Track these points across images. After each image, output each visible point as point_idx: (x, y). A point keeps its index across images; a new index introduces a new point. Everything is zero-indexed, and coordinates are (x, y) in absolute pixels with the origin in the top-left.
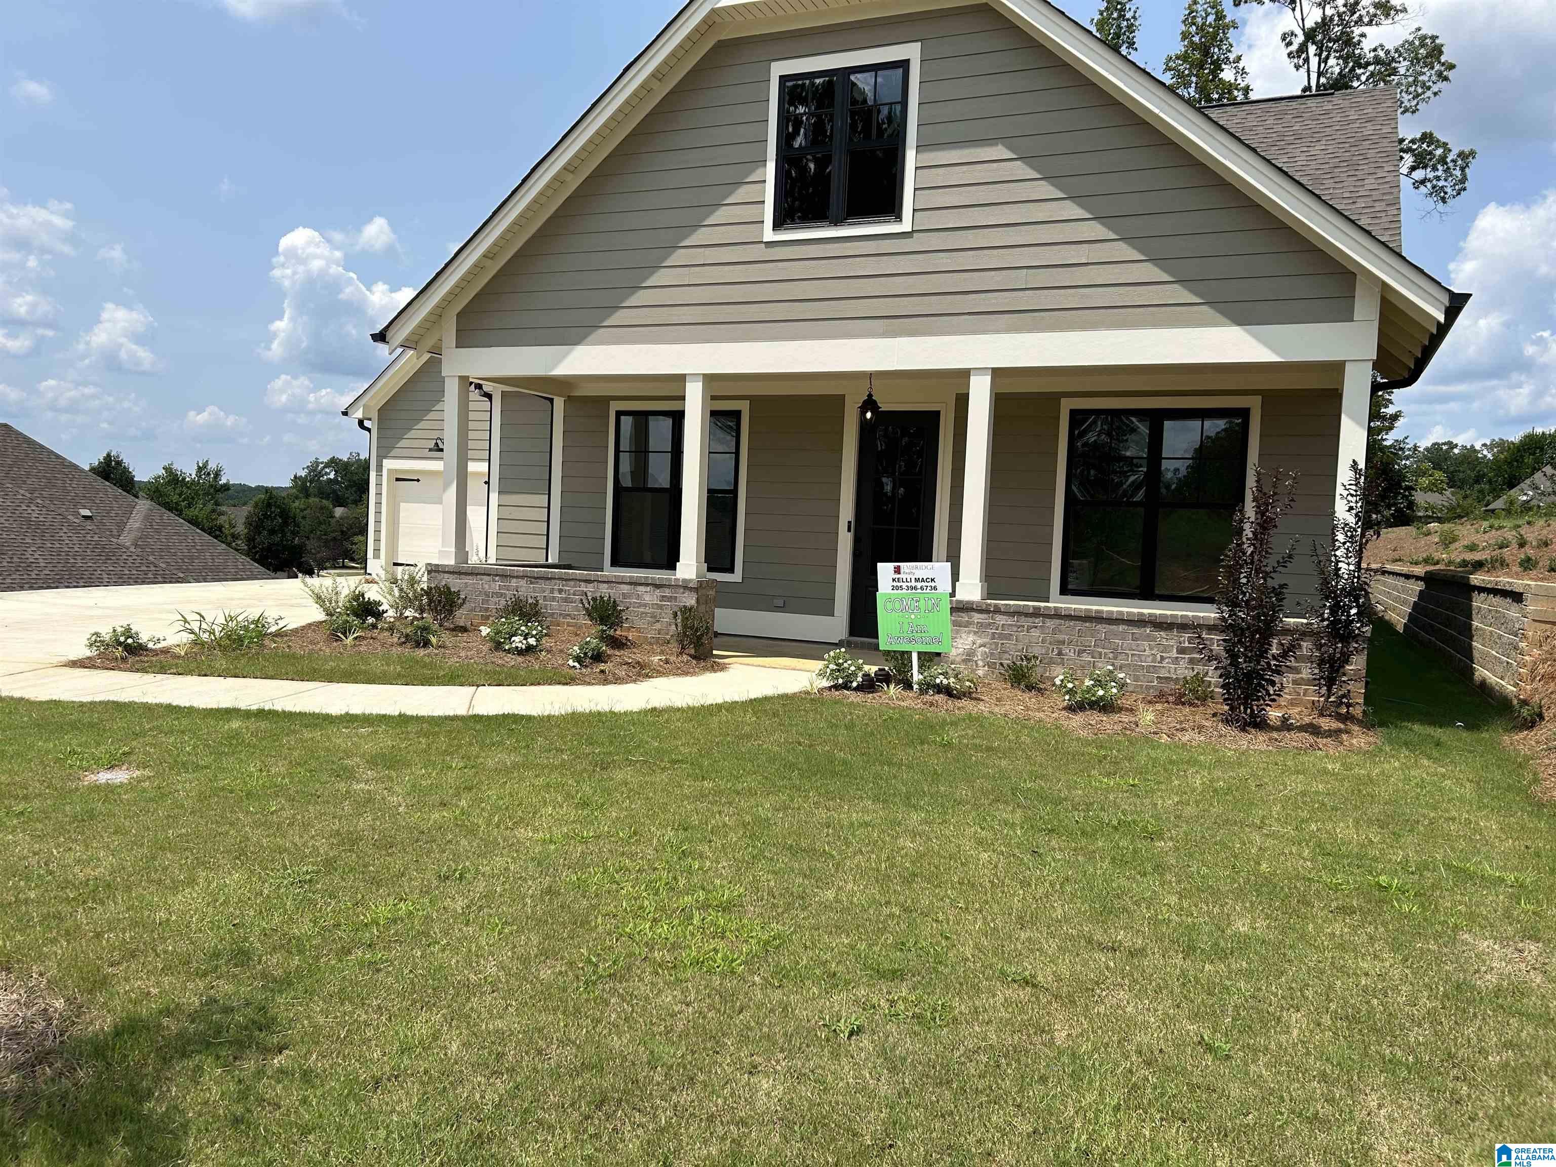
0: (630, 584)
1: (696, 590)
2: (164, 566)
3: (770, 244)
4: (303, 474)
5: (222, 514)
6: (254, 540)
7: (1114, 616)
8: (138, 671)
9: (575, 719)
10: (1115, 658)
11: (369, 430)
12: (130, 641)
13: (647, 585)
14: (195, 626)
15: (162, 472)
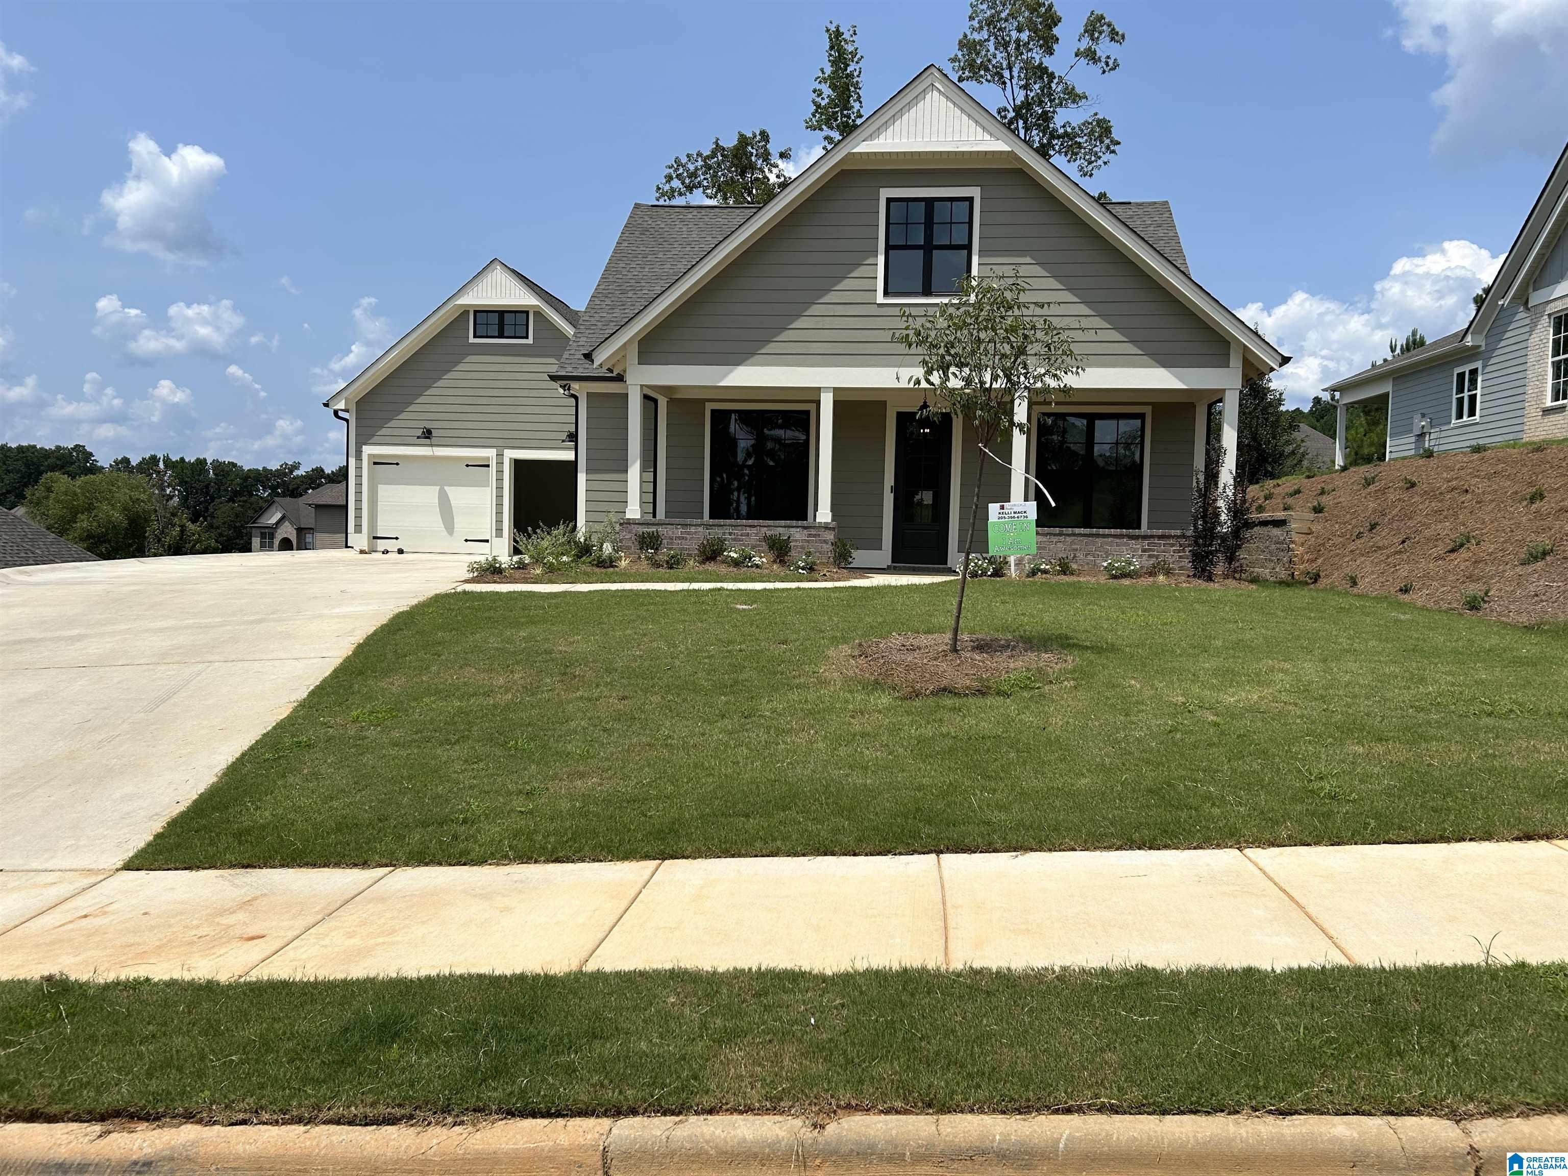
0: (785, 526)
3: (882, 305)
11: (346, 420)
13: (798, 527)
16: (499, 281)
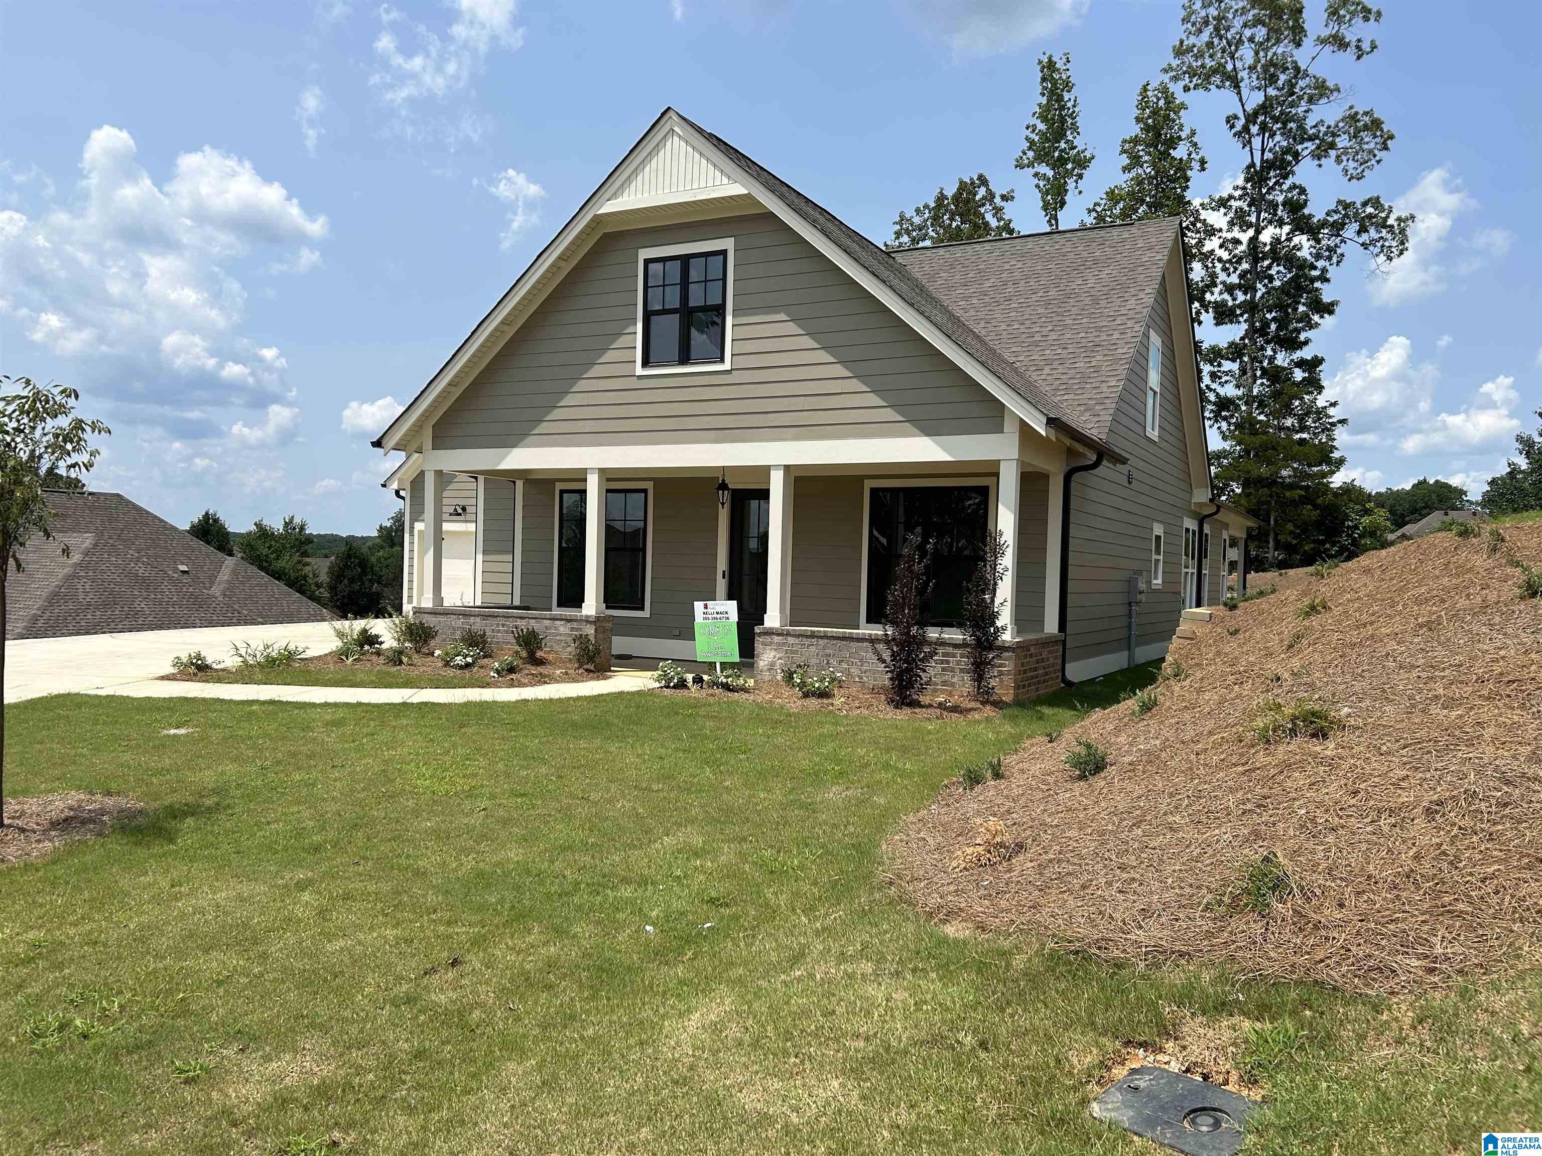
0: (550, 619)
1: (594, 623)
2: (246, 612)
3: (641, 377)
4: (388, 524)
5: (307, 564)
6: (336, 588)
7: (860, 637)
8: (203, 681)
9: (468, 704)
10: (862, 666)
11: (403, 498)
12: (199, 662)
13: (562, 620)
14: (243, 653)
15: (253, 528)
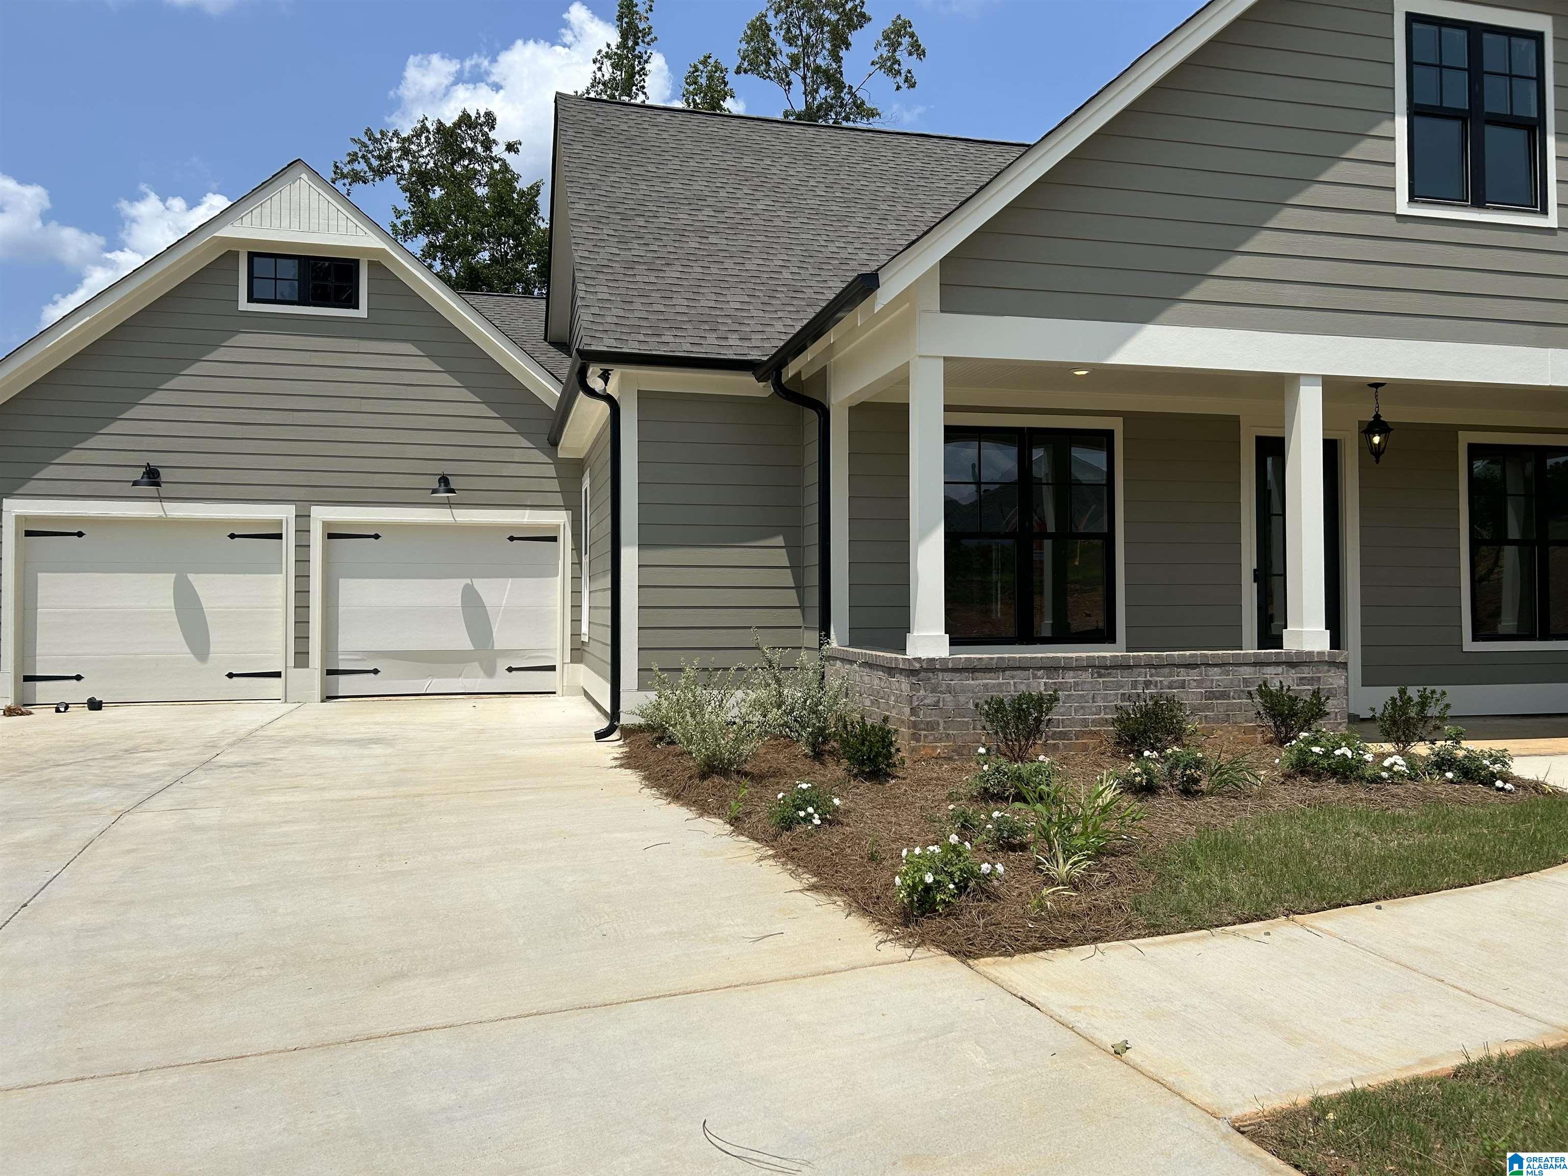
1: (1345, 665)
3: (1405, 218)
16: (304, 202)
